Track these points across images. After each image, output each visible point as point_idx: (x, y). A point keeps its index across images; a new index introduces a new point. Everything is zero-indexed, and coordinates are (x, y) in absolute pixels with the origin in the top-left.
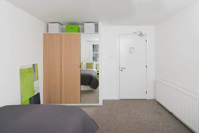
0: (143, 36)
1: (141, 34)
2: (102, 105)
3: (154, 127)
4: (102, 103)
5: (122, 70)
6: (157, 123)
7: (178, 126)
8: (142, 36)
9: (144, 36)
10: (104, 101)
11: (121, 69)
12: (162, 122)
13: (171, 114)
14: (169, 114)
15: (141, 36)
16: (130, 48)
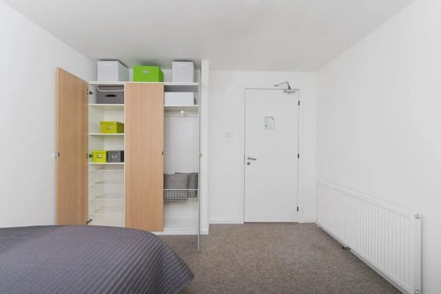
0: (293, 94)
1: (289, 88)
2: (207, 233)
3: (313, 276)
4: (207, 229)
5: (249, 164)
6: (318, 269)
7: (362, 275)
8: (291, 93)
9: (294, 92)
10: (211, 227)
11: (247, 161)
12: (329, 267)
13: (346, 249)
14: (342, 251)
15: (289, 93)
16: (266, 117)
